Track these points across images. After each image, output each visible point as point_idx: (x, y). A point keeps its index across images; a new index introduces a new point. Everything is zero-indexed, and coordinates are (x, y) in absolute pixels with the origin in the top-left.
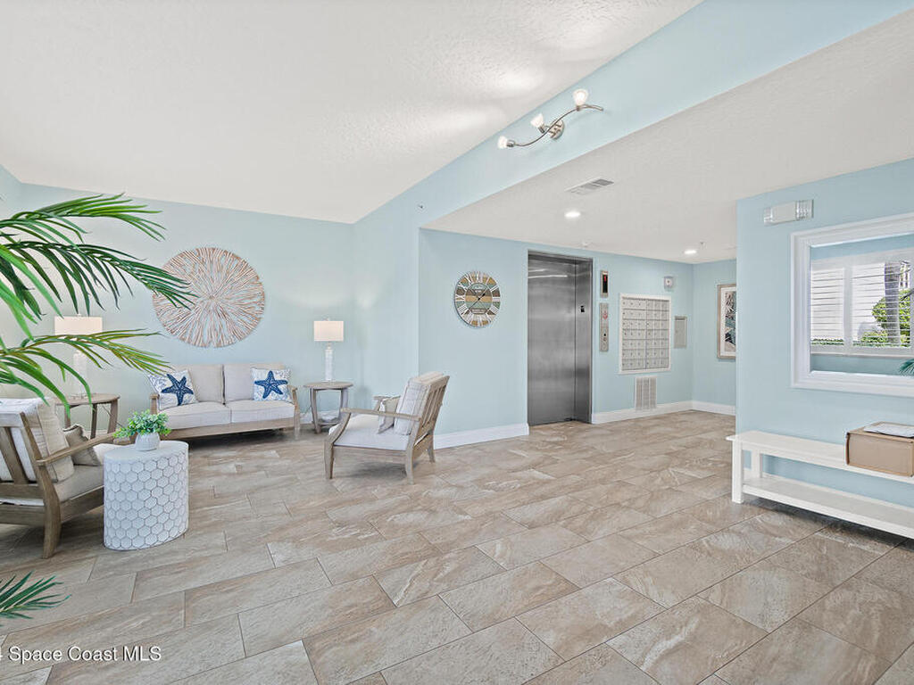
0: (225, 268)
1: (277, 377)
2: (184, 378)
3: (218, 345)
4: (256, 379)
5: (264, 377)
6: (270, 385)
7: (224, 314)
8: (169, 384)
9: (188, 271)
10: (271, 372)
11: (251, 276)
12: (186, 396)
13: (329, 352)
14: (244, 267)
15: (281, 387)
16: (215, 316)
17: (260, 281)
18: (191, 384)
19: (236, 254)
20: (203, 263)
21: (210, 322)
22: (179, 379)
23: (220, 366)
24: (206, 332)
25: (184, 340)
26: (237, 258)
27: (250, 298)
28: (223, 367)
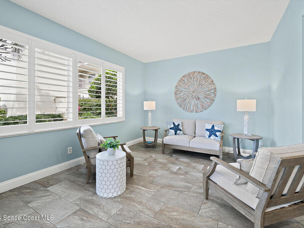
0: (199, 79)
1: (216, 128)
2: (179, 124)
3: (196, 112)
4: (206, 128)
5: (210, 127)
6: (212, 132)
7: (199, 99)
8: (172, 126)
9: (186, 82)
10: (214, 125)
11: (210, 81)
12: (178, 132)
13: (246, 117)
14: (207, 77)
15: (218, 134)
16: (195, 99)
17: (214, 82)
18: (181, 127)
19: (204, 72)
20: (191, 78)
21: (194, 102)
22: (176, 125)
23: (194, 121)
24: (192, 106)
25: (184, 109)
26: (204, 74)
27: (209, 91)
28: (195, 121)
